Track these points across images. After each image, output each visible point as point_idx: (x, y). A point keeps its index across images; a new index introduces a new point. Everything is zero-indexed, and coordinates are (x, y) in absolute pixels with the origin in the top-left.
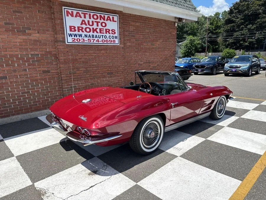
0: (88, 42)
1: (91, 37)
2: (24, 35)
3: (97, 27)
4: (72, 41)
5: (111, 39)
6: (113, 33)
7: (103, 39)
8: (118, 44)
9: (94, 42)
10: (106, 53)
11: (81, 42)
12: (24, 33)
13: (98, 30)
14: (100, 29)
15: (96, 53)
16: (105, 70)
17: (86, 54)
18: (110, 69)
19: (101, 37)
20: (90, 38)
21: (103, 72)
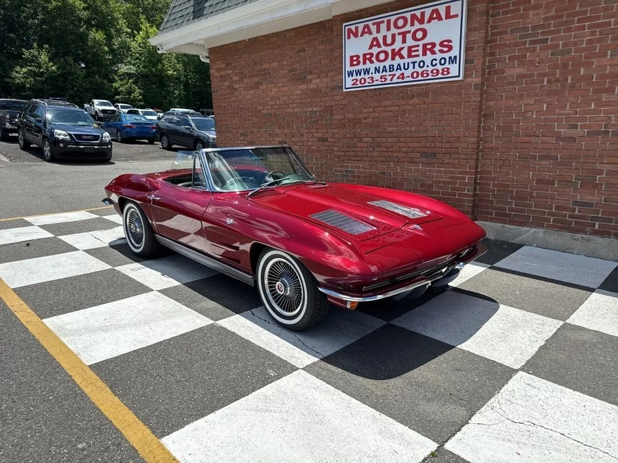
0: (381, 81)
1: (388, 70)
2: (303, 83)
3: (403, 45)
4: (353, 85)
7: (414, 70)
8: (459, 76)
9: (393, 80)
10: (424, 103)
11: (367, 84)
12: (303, 80)
16: (415, 145)
17: (376, 107)
18: (428, 144)
19: (411, 65)
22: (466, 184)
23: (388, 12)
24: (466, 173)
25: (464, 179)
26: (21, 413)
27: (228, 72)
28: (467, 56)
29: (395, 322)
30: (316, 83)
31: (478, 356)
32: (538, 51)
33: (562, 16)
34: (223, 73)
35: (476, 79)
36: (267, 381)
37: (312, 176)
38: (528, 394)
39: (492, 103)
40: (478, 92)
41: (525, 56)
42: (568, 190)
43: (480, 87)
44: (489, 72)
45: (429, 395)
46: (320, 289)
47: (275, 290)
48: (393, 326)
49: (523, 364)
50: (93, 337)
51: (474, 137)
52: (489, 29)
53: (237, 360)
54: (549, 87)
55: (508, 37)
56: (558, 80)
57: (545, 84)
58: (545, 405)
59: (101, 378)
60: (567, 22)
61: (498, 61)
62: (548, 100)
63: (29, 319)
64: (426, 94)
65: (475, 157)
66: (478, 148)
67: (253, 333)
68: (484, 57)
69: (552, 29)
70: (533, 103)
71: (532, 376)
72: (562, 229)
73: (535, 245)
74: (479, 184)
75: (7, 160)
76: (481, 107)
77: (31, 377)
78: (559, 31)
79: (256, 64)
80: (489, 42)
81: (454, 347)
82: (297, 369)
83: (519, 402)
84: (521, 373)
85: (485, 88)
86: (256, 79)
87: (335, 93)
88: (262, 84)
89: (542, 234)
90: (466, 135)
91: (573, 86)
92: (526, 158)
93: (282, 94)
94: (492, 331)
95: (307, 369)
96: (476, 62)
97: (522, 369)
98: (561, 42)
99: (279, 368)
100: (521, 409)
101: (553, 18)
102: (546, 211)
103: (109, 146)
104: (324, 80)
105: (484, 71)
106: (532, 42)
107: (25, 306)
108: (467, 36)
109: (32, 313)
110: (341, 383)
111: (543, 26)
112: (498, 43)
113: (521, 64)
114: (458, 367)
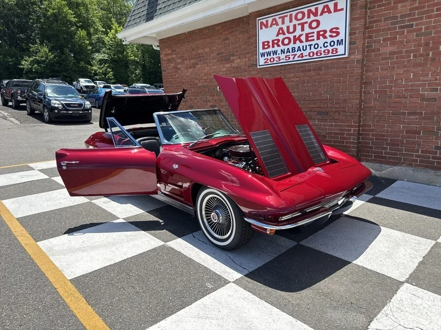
2: (228, 63)
10: (319, 75)
12: (227, 60)
22: (351, 135)
23: (290, 8)
24: (352, 126)
25: (350, 130)
26: (17, 320)
27: (174, 56)
28: (350, 39)
29: (304, 243)
30: (237, 62)
31: (371, 271)
32: (405, 34)
33: (424, 7)
34: (169, 57)
35: (358, 56)
36: (205, 292)
37: (236, 130)
38: (414, 303)
39: (371, 74)
40: (360, 65)
41: (396, 38)
42: (431, 138)
43: (361, 62)
44: (367, 50)
45: (335, 304)
46: (246, 219)
47: (211, 218)
48: (302, 246)
49: (407, 277)
50: (74, 256)
51: (356, 99)
52: (368, 19)
53: (182, 275)
54: (415, 61)
55: (382, 23)
56: (422, 55)
57: (412, 58)
58: (429, 313)
59: (79, 290)
60: (427, 12)
61: (375, 42)
62: (414, 70)
63: (28, 242)
64: (320, 69)
65: (358, 114)
66: (360, 107)
67: (194, 252)
68: (364, 39)
69: (416, 16)
70: (402, 72)
71: (415, 287)
72: (426, 167)
73: (406, 180)
74: (361, 134)
75: (18, 123)
76: (362, 77)
77: (26, 289)
78: (421, 18)
79: (193, 50)
80: (367, 28)
81: (351, 262)
82: (229, 282)
83: (407, 309)
84: (406, 284)
85: (365, 62)
86: (193, 61)
87: (252, 69)
88: (197, 64)
89: (411, 172)
90: (351, 98)
91: (433, 59)
92: (398, 114)
93: (212, 71)
94: (379, 249)
95: (237, 282)
96: (358, 43)
97: (407, 281)
98: (424, 27)
99: (215, 282)
100: (410, 315)
101: (417, 8)
102: (414, 154)
103: (90, 111)
104: (243, 60)
105: (364, 50)
106: (401, 27)
107: (25, 232)
108: (350, 24)
109: (30, 237)
110: (264, 294)
111: (409, 15)
112: (374, 29)
113: (393, 44)
114: (356, 280)
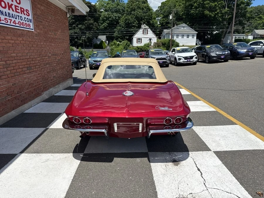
0: (5, 22)
1: (8, 15)
3: (12, 3)
5: (27, 22)
6: (28, 14)
7: (19, 21)
8: (33, 29)
9: (11, 23)
10: (23, 40)
13: (13, 7)
14: (16, 6)
15: (13, 40)
16: (24, 63)
17: (3, 39)
18: (28, 63)
19: (17, 17)
20: (6, 17)
21: (22, 66)
35: (36, 32)
